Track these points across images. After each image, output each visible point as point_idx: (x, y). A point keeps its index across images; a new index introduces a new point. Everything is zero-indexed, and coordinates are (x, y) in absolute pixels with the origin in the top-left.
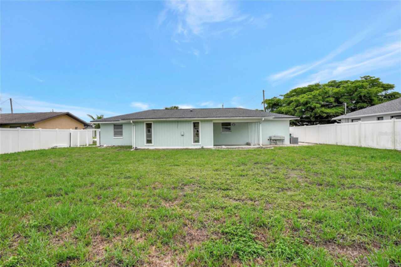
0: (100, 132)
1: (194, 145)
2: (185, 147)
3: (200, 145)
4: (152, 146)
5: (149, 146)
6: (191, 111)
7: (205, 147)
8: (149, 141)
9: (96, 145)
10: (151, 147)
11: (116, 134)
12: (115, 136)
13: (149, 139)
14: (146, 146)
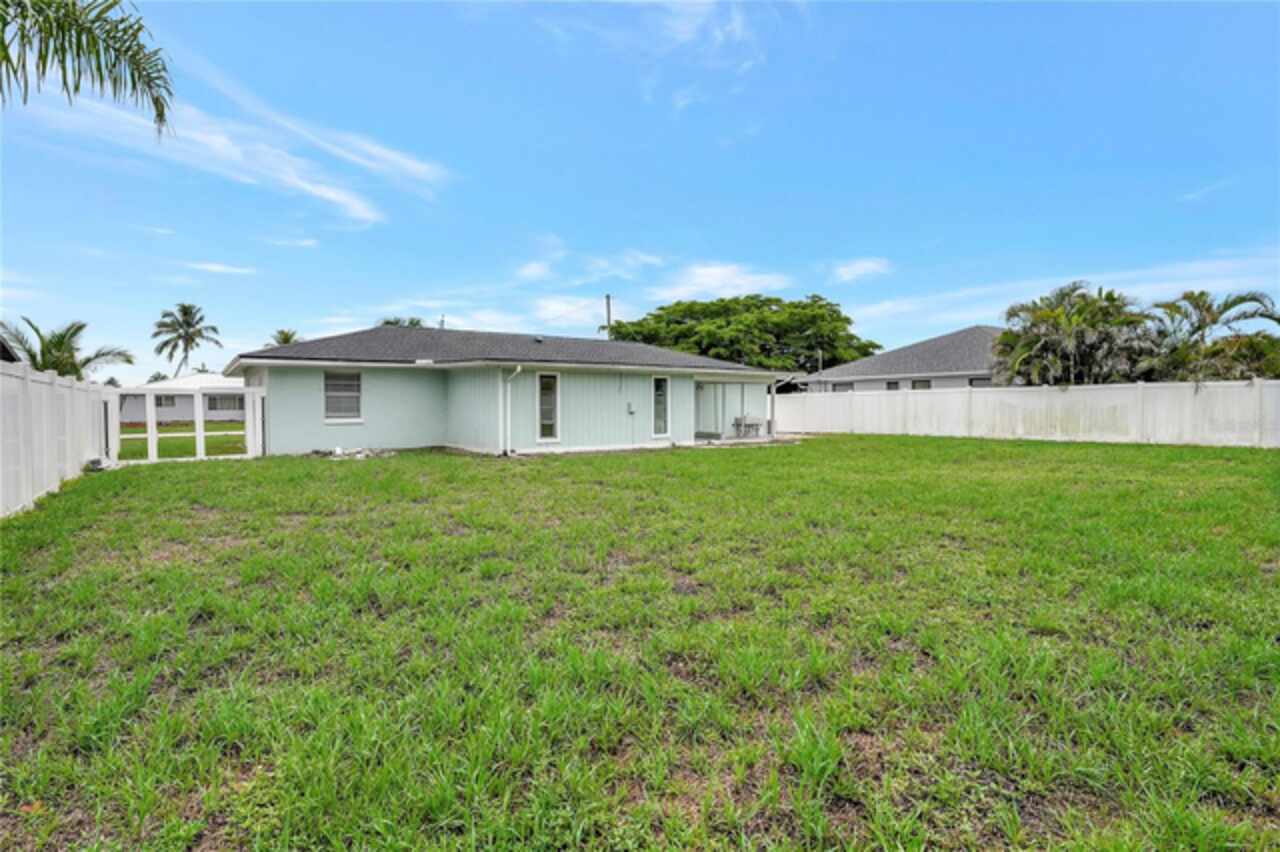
0: (263, 399)
1: (656, 439)
2: (637, 446)
3: (667, 439)
4: (558, 443)
5: (547, 444)
6: (539, 341)
7: (677, 444)
8: (548, 430)
9: (243, 450)
10: (556, 446)
11: (333, 408)
12: (327, 417)
13: (547, 422)
14: (540, 445)
